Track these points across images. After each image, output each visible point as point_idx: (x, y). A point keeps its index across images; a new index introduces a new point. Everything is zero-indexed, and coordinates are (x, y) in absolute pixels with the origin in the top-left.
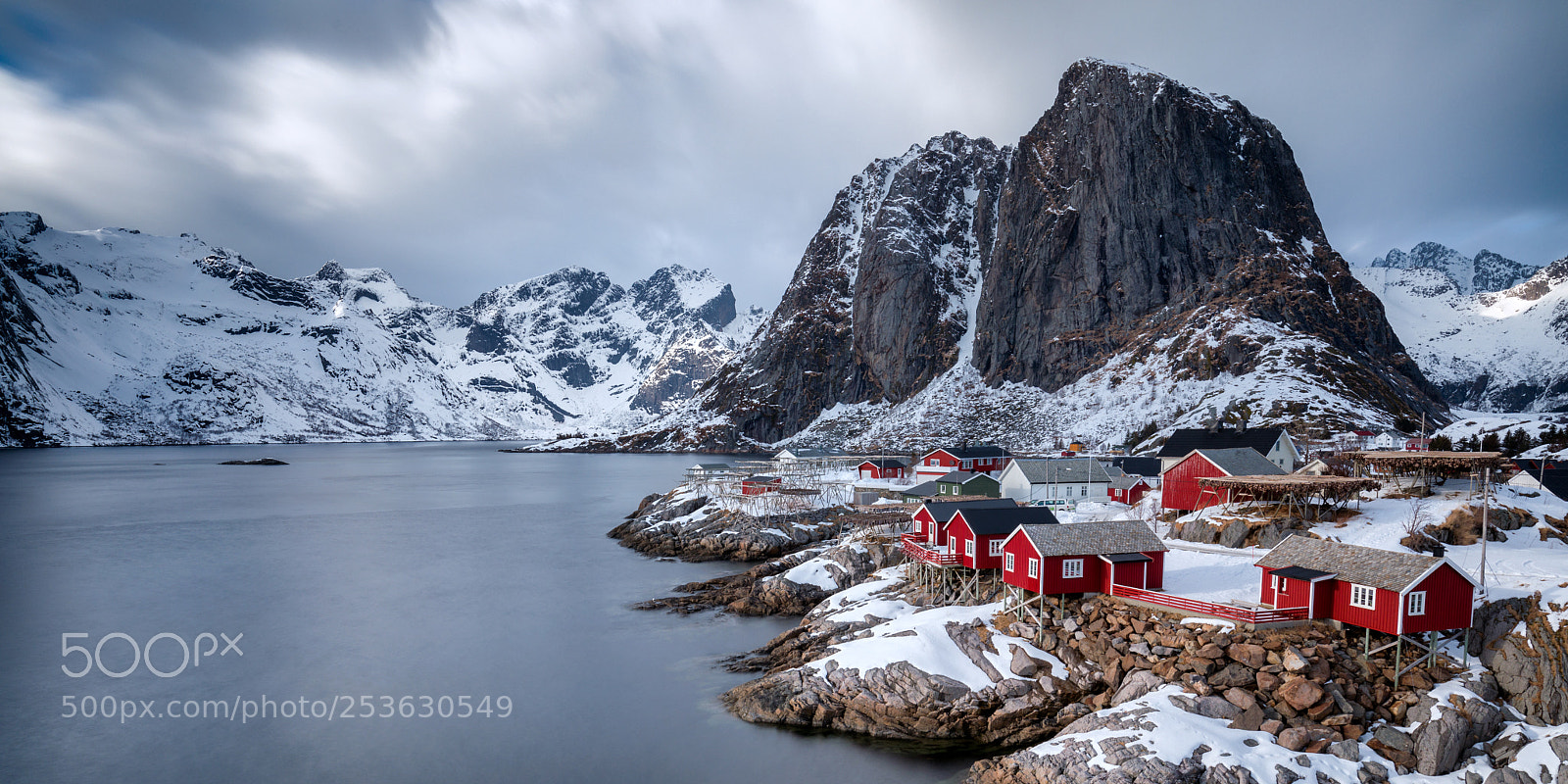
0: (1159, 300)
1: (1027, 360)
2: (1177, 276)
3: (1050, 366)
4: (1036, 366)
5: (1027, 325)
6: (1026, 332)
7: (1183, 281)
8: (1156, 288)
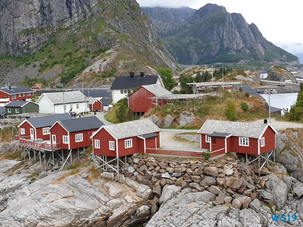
0: (68, 16)
1: (8, 42)
2: (74, 5)
3: (20, 45)
4: (13, 45)
5: (7, 25)
6: (6, 28)
7: (77, 7)
8: (66, 10)
